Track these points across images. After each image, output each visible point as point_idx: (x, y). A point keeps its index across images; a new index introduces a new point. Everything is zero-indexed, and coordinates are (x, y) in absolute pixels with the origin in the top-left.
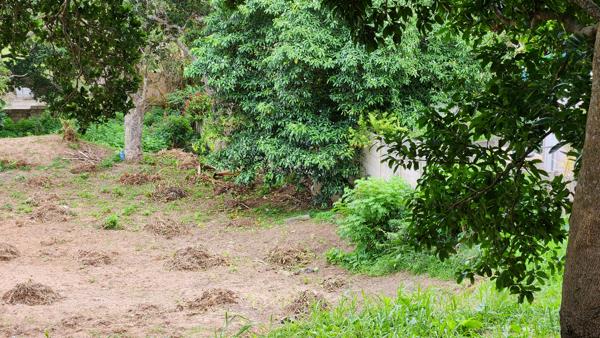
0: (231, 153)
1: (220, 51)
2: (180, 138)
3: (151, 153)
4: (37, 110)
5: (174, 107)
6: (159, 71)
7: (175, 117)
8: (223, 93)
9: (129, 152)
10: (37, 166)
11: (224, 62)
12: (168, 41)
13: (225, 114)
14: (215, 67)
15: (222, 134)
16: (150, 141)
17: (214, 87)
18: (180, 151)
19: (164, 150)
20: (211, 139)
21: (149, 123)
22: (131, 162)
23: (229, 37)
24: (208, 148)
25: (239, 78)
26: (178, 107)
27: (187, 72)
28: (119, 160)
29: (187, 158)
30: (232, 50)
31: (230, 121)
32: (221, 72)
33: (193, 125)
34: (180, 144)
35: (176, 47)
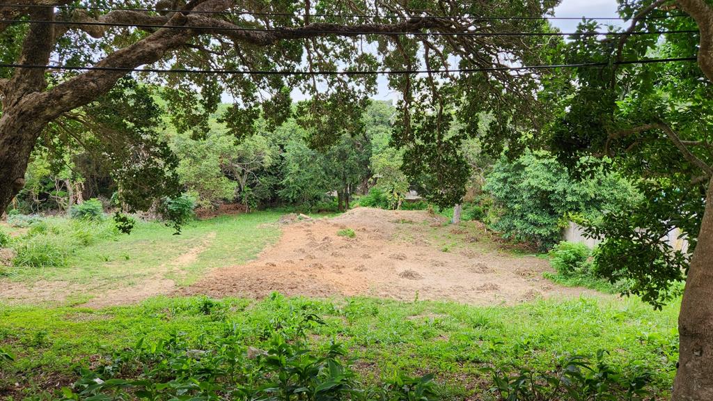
0: (501, 224)
1: (499, 180)
2: (478, 216)
3: (464, 221)
4: (418, 200)
5: (476, 203)
6: (471, 187)
7: (476, 207)
8: (499, 198)
9: (455, 220)
10: (417, 223)
11: (501, 185)
12: (476, 174)
13: (499, 207)
14: (496, 187)
15: (497, 216)
16: (464, 216)
17: (495, 196)
18: (478, 222)
19: (470, 221)
20: (492, 218)
21: (464, 209)
22: (455, 225)
23: (505, 174)
24: (490, 222)
25: (507, 193)
26: (479, 203)
27: (484, 188)
28: (450, 223)
29: (481, 225)
30: (505, 180)
31: (501, 210)
32: (499, 189)
33: (484, 211)
34: (477, 219)
35: (479, 177)
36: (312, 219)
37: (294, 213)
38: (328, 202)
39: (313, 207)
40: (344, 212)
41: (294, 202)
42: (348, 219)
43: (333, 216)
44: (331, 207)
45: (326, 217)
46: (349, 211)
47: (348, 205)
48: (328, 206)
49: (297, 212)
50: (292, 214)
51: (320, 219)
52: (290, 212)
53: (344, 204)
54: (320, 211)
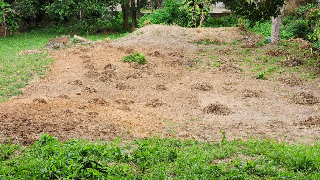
2: (302, 32)
3: (284, 40)
4: (226, 14)
5: (299, 16)
7: (300, 21)
10: (224, 43)
16: (284, 33)
18: (302, 40)
19: (292, 39)
21: (285, 23)
22: (273, 44)
24: (317, 39)
28: (267, 42)
29: (305, 43)
33: (310, 26)
34: (301, 36)
36: (89, 41)
37: (66, 34)
38: (109, 19)
39: (91, 27)
40: (130, 31)
41: (66, 19)
42: (136, 41)
43: (116, 37)
44: (114, 26)
45: (108, 39)
46: (137, 30)
47: (136, 23)
48: (110, 24)
49: (71, 33)
50: (64, 36)
51: (100, 41)
52: (61, 33)
53: (130, 21)
54: (100, 32)
